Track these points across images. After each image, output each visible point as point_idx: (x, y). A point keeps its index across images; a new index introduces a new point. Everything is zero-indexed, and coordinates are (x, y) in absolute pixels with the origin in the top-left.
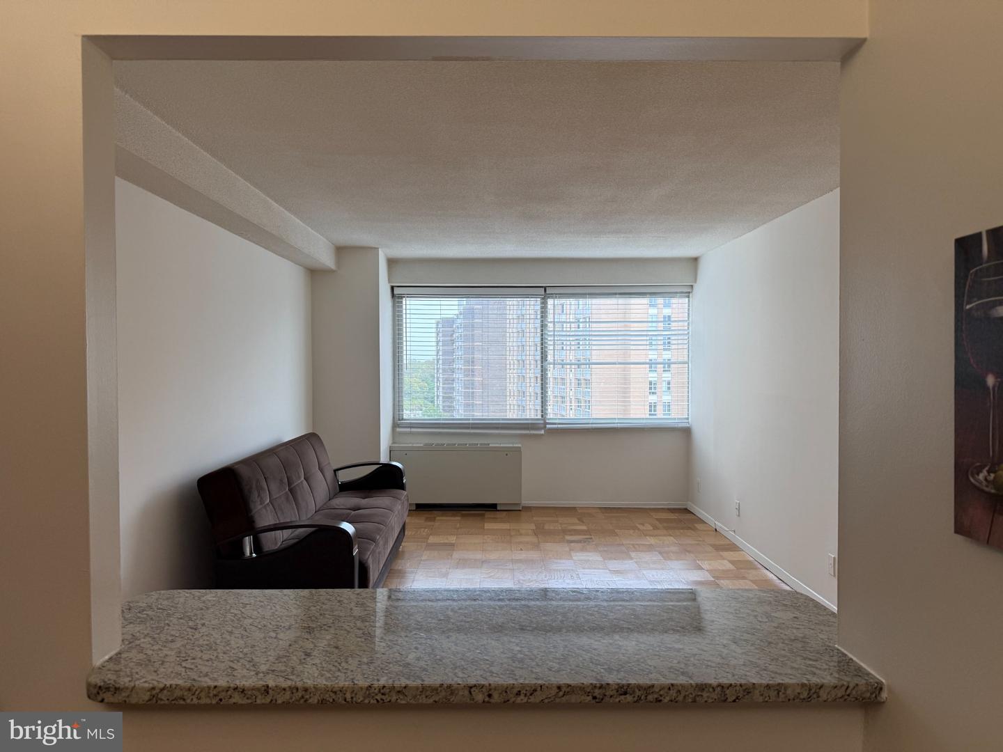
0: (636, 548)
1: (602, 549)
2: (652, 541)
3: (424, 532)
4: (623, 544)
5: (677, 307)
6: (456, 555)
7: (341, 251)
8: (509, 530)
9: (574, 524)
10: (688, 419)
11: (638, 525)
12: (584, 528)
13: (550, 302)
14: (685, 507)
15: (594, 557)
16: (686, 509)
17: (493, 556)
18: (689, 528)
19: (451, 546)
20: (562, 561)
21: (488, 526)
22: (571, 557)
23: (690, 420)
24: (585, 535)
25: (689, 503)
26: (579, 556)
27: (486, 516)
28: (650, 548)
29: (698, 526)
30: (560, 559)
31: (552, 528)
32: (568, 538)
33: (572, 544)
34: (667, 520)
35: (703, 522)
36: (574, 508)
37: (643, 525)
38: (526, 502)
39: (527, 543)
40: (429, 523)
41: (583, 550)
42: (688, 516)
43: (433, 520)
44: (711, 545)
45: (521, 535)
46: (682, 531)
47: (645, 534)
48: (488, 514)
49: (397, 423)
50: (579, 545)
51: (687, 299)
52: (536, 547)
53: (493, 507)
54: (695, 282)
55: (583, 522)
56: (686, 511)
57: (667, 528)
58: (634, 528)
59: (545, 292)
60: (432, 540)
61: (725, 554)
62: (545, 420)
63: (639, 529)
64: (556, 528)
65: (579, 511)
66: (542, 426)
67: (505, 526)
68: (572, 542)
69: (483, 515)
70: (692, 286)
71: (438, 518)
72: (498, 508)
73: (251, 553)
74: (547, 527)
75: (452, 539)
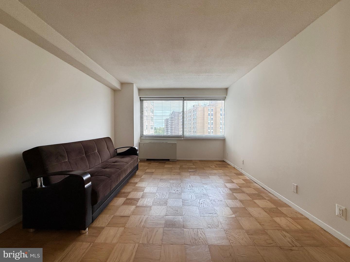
0: (211, 174)
1: (200, 175)
2: (215, 171)
3: (146, 168)
4: (206, 173)
5: (221, 103)
6: (153, 176)
7: (122, 84)
8: (172, 167)
9: (192, 166)
10: (224, 135)
11: (211, 166)
12: (195, 167)
13: (185, 102)
14: (223, 160)
15: (198, 177)
16: (223, 161)
17: (164, 177)
18: (226, 167)
19: (152, 173)
20: (186, 179)
21: (166, 166)
22: (190, 178)
23: (225, 136)
24: (194, 169)
25: (224, 159)
26: (192, 177)
27: (166, 163)
28: (215, 174)
29: (229, 166)
30: (187, 178)
31: (185, 167)
32: (189, 170)
33: (191, 173)
34: (219, 164)
35: (229, 165)
36: (192, 160)
37: (212, 166)
38: (178, 159)
39: (177, 172)
40: (149, 165)
41: (194, 175)
42: (224, 163)
43: (150, 164)
44: (235, 173)
45: (175, 169)
46: (224, 168)
47: (213, 169)
48: (167, 162)
49: (142, 136)
50: (193, 173)
51: (224, 101)
52: (179, 174)
53: (168, 160)
54: (227, 96)
55: (194, 165)
56: (224, 161)
57: (219, 167)
58: (210, 167)
59: (184, 99)
60: (147, 171)
61: (240, 176)
62: (183, 136)
63: (211, 167)
64: (186, 167)
65: (193, 161)
66: (183, 137)
67: (171, 166)
68: (190, 172)
69: (165, 162)
70: (225, 97)
71: (152, 163)
72: (170, 160)
73: (41, 185)
74: (183, 167)
75: (154, 170)
